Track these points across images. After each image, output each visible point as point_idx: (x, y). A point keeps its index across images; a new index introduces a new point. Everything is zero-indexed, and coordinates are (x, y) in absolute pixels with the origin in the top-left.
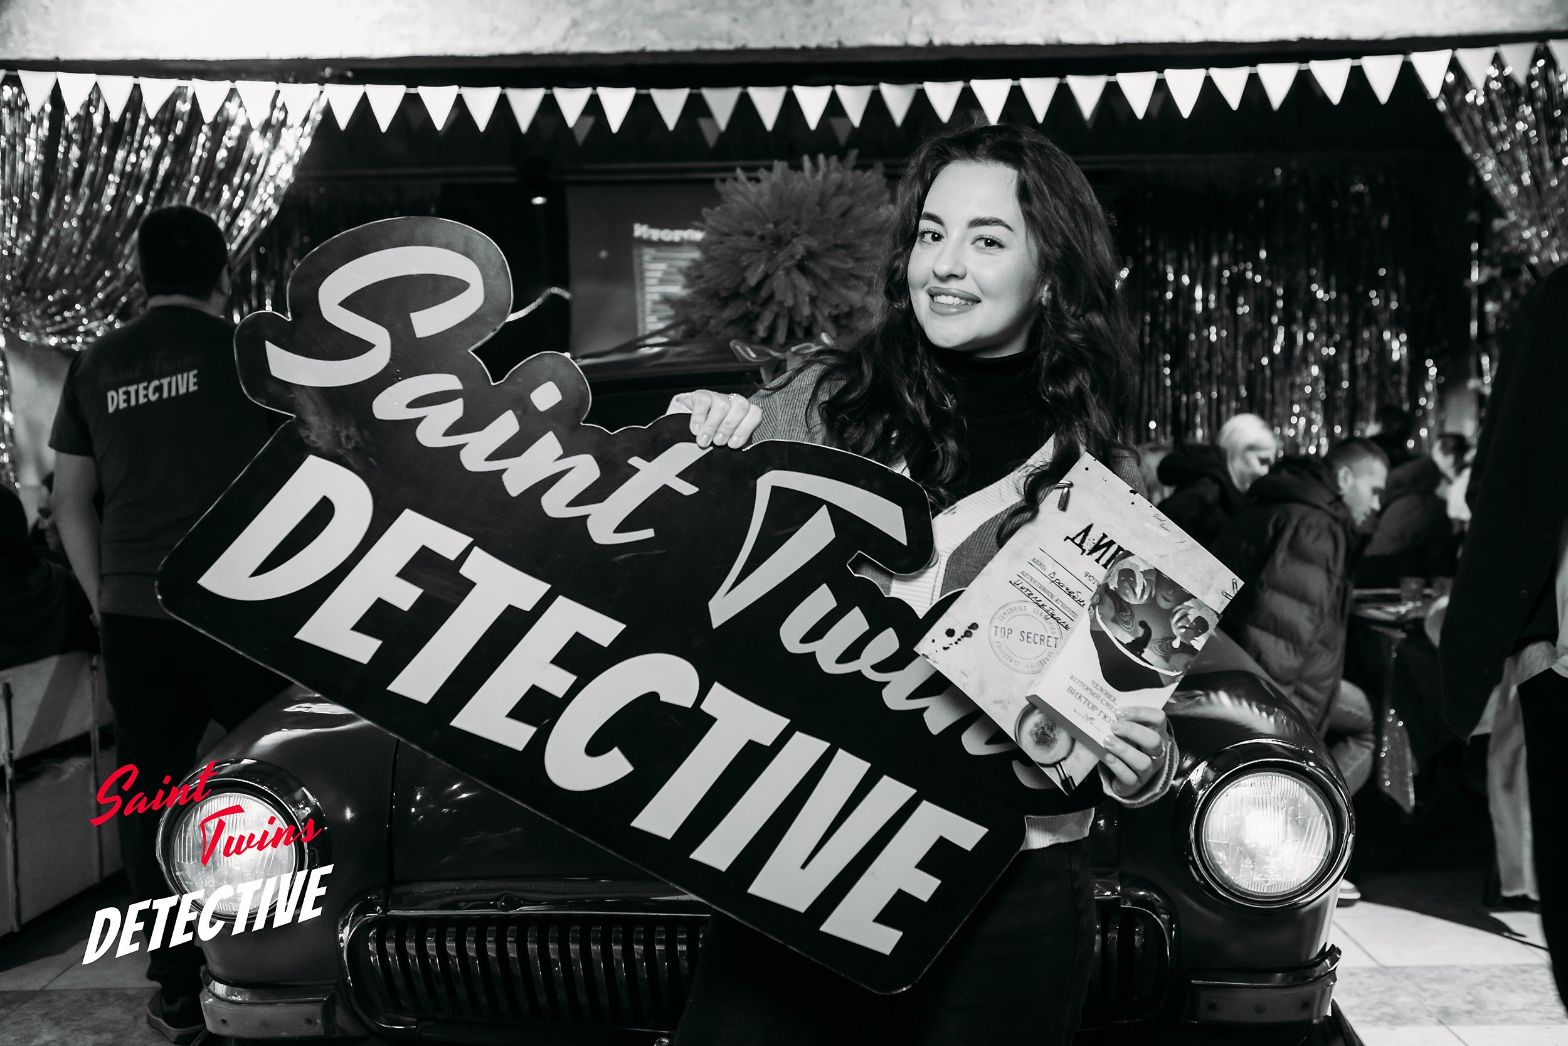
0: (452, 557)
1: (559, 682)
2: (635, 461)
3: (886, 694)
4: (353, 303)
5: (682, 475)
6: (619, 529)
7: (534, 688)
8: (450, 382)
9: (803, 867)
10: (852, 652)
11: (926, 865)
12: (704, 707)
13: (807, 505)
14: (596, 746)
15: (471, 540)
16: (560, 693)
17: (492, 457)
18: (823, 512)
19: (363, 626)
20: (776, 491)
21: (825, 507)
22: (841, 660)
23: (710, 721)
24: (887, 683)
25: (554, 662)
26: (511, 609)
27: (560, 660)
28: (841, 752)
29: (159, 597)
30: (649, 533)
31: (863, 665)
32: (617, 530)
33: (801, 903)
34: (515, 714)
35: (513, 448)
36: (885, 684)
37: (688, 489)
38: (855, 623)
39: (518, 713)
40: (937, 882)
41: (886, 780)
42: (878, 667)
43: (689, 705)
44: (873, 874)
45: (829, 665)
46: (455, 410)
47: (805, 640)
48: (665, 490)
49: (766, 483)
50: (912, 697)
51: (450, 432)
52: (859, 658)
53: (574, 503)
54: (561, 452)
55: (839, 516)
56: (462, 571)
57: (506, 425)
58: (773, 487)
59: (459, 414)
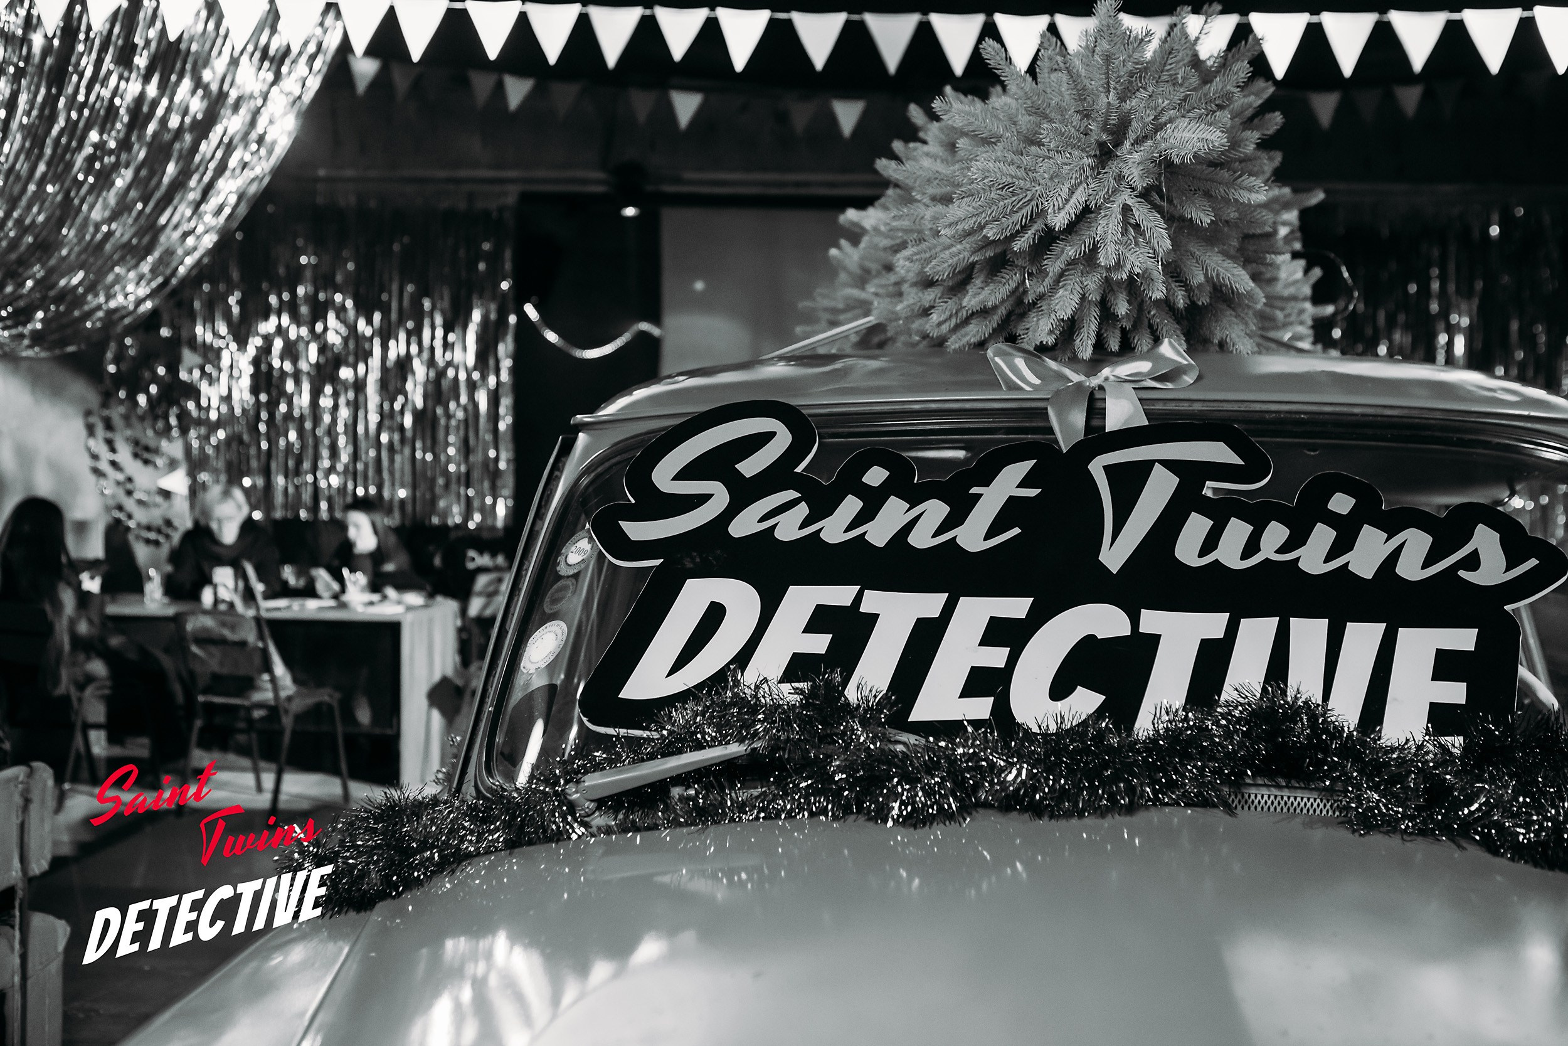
0: (847, 603)
1: (997, 657)
2: (975, 491)
3: (1304, 567)
4: (687, 474)
5: (1021, 486)
6: (987, 538)
7: (974, 669)
8: (789, 495)
10: (1251, 549)
11: (1440, 675)
12: (1143, 630)
13: (1141, 468)
14: (1060, 691)
15: (859, 587)
16: (1001, 664)
17: (848, 529)
18: (1158, 468)
21: (1156, 464)
22: (1245, 556)
23: (1155, 637)
24: (1299, 558)
25: (982, 644)
26: (919, 620)
27: (988, 640)
28: (1294, 622)
30: (1016, 531)
31: (1267, 553)
32: (984, 540)
34: (967, 693)
35: (865, 516)
36: (1297, 560)
37: (1031, 492)
38: (1237, 531)
39: (970, 691)
40: (1463, 685)
41: (1350, 626)
42: (1282, 551)
43: (1128, 633)
45: (1236, 564)
46: (803, 510)
47: (1202, 553)
48: (1012, 502)
49: (1096, 466)
50: (1328, 559)
51: (804, 526)
52: (1259, 551)
53: (936, 535)
54: (908, 506)
55: (1173, 465)
56: (862, 610)
57: (851, 505)
58: (1101, 466)
59: (806, 511)
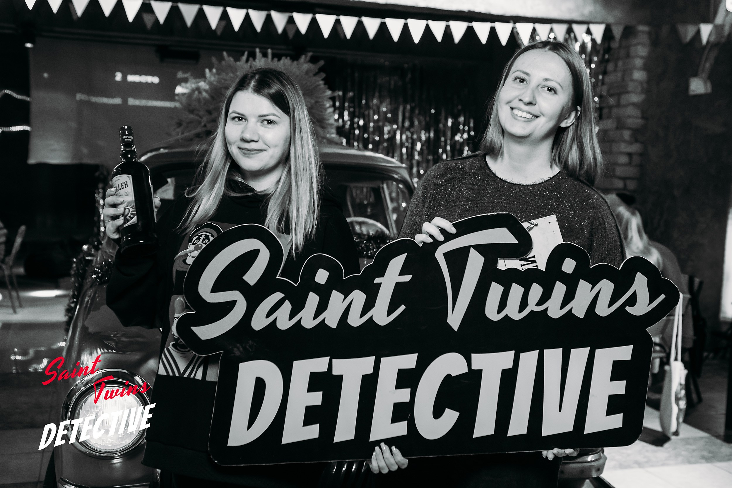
0: (326, 370)
1: (404, 395)
2: (377, 280)
3: (550, 313)
4: (217, 288)
5: (401, 274)
6: (389, 313)
7: (395, 404)
8: (278, 296)
9: (560, 411)
10: (524, 304)
11: (614, 377)
12: (474, 367)
13: (464, 252)
14: (437, 413)
15: (329, 358)
16: (407, 399)
17: (315, 317)
18: (472, 251)
19: (307, 422)
20: (446, 255)
21: (471, 248)
22: (521, 310)
23: (480, 372)
24: (547, 308)
25: (396, 388)
26: (364, 377)
27: (399, 386)
28: (545, 351)
29: (216, 461)
30: (403, 308)
31: (532, 306)
32: (388, 315)
33: (569, 427)
34: (394, 420)
35: (322, 307)
36: (546, 309)
37: (407, 278)
38: (516, 291)
39: (395, 419)
40: (624, 382)
41: (573, 351)
42: (539, 304)
43: (466, 371)
44: (593, 396)
45: (517, 316)
46: (287, 306)
47: (499, 311)
48: (398, 285)
49: (439, 255)
50: (562, 307)
51: (291, 317)
52: (528, 305)
53: (362, 315)
54: (343, 296)
55: (480, 248)
56: (334, 373)
57: (313, 299)
58: (444, 254)
59: (290, 307)
